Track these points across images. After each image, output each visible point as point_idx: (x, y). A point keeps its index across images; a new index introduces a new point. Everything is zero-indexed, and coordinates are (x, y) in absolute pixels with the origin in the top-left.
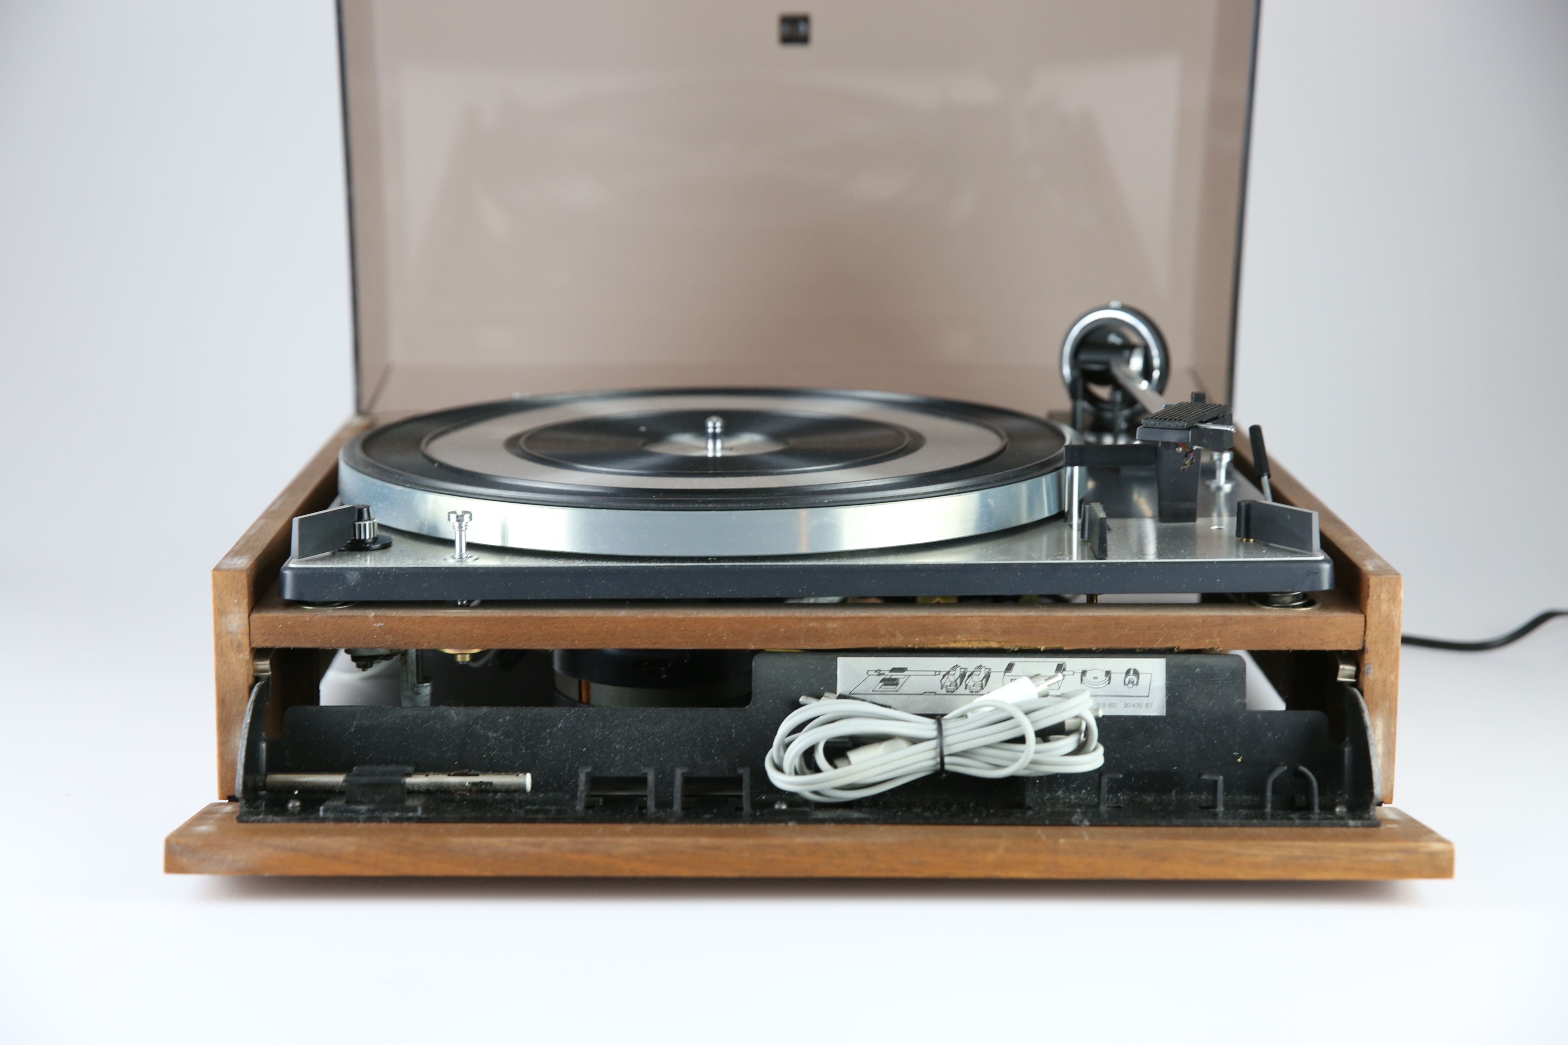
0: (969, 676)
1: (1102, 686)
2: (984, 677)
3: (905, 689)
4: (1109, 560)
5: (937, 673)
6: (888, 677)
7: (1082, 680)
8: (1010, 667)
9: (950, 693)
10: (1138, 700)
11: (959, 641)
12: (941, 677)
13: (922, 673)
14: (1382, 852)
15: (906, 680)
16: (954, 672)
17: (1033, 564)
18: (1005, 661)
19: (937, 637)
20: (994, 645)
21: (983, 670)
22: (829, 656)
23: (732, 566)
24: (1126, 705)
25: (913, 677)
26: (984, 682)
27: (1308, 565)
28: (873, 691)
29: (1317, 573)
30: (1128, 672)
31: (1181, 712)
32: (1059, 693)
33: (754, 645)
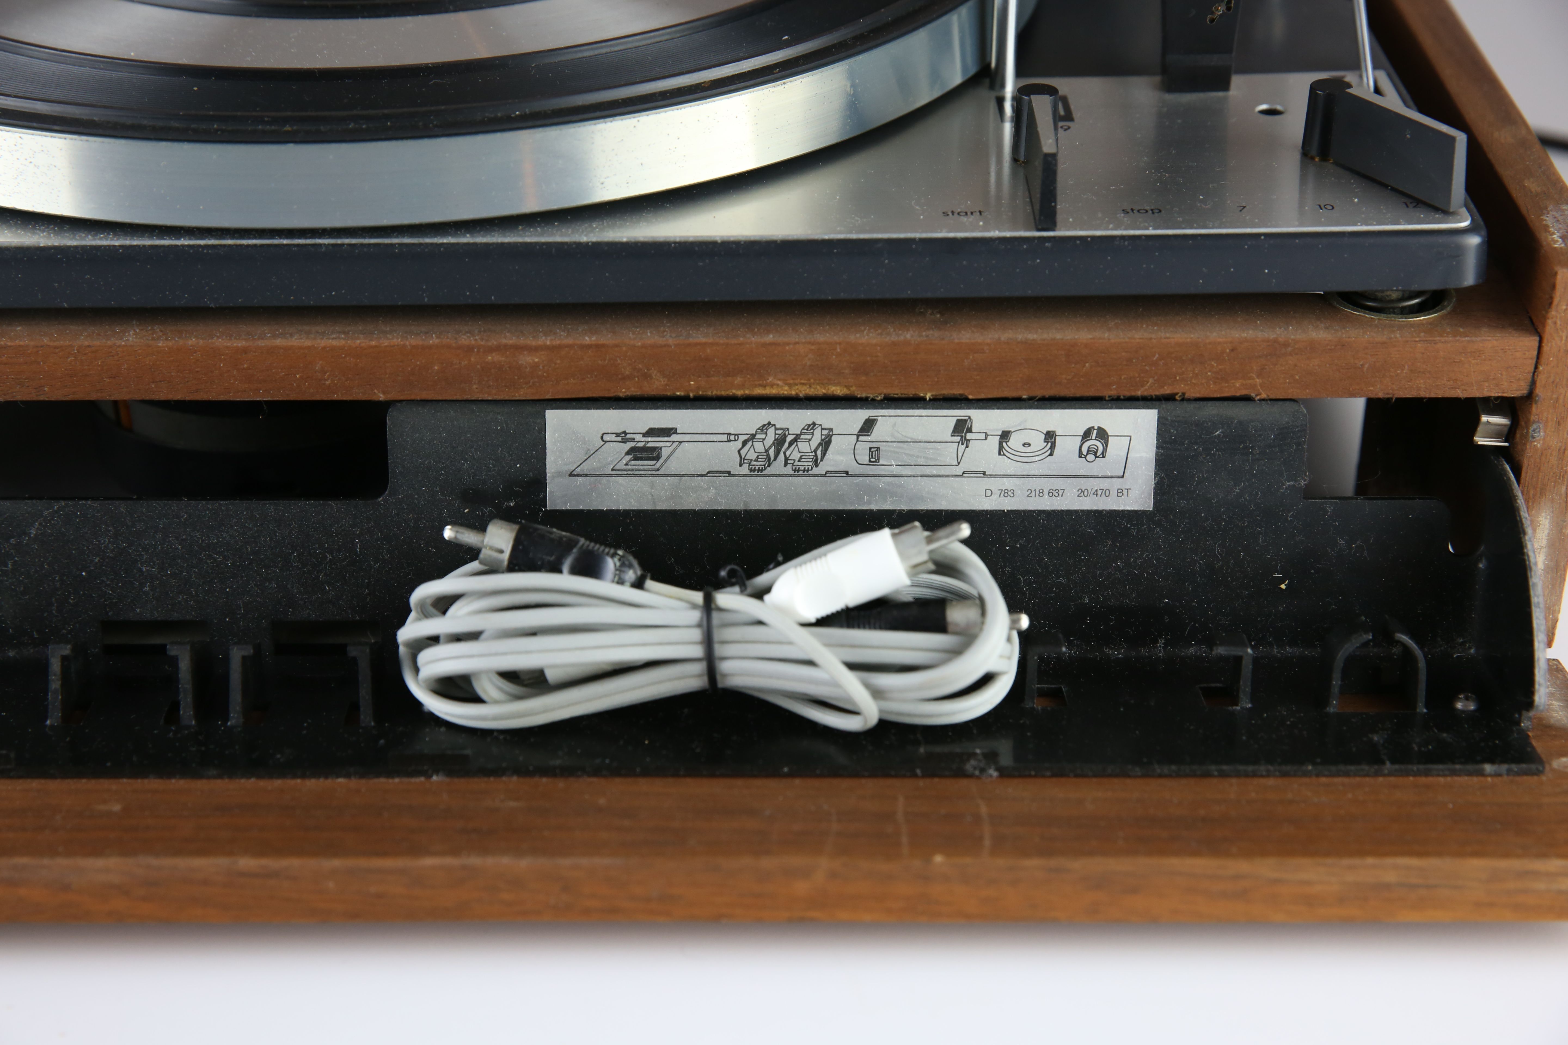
0: (791, 444)
1: (1037, 458)
2: (820, 444)
3: (673, 466)
4: (1060, 230)
5: (732, 438)
6: (641, 445)
7: (1001, 448)
8: (868, 426)
9: (756, 473)
10: (1104, 484)
11: (772, 385)
12: (739, 444)
13: (704, 438)
14: (1551, 876)
15: (675, 450)
16: (763, 436)
17: (912, 240)
18: (860, 415)
19: (730, 379)
20: (838, 390)
21: (817, 432)
22: (529, 409)
23: (333, 245)
24: (1082, 492)
25: (686, 444)
26: (819, 453)
27: (1441, 240)
28: (612, 470)
29: (1458, 253)
30: (1087, 435)
31: (1183, 503)
32: (959, 471)
33: (384, 393)
